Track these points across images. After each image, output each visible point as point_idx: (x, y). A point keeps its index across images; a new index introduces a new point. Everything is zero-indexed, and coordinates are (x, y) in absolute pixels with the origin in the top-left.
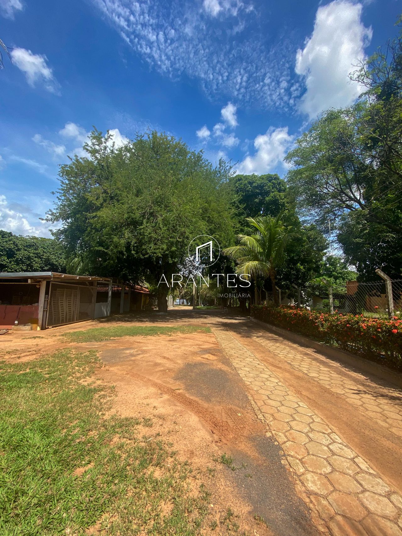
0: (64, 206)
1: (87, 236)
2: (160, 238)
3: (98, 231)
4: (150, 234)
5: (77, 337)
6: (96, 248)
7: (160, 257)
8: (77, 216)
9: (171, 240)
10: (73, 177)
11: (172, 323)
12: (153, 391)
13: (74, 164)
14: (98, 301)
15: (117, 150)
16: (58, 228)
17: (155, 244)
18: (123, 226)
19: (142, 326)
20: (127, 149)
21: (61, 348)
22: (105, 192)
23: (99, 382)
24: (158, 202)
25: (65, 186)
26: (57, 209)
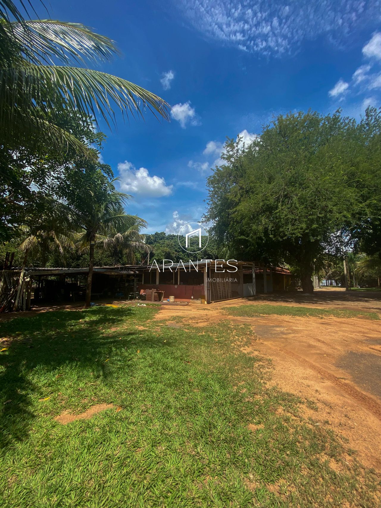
0: (212, 209)
1: (231, 229)
2: (297, 217)
3: (239, 223)
4: (286, 216)
5: (233, 311)
6: (239, 237)
7: (300, 237)
8: (222, 214)
9: (310, 217)
10: (216, 184)
11: (321, 305)
12: (311, 373)
13: (216, 173)
14: (245, 282)
15: (247, 149)
16: (210, 227)
17: (293, 225)
18: (260, 214)
19: (288, 306)
20: (255, 144)
21: (223, 319)
22: (242, 188)
23: (256, 353)
24: (291, 183)
25: (211, 193)
26: (208, 212)
